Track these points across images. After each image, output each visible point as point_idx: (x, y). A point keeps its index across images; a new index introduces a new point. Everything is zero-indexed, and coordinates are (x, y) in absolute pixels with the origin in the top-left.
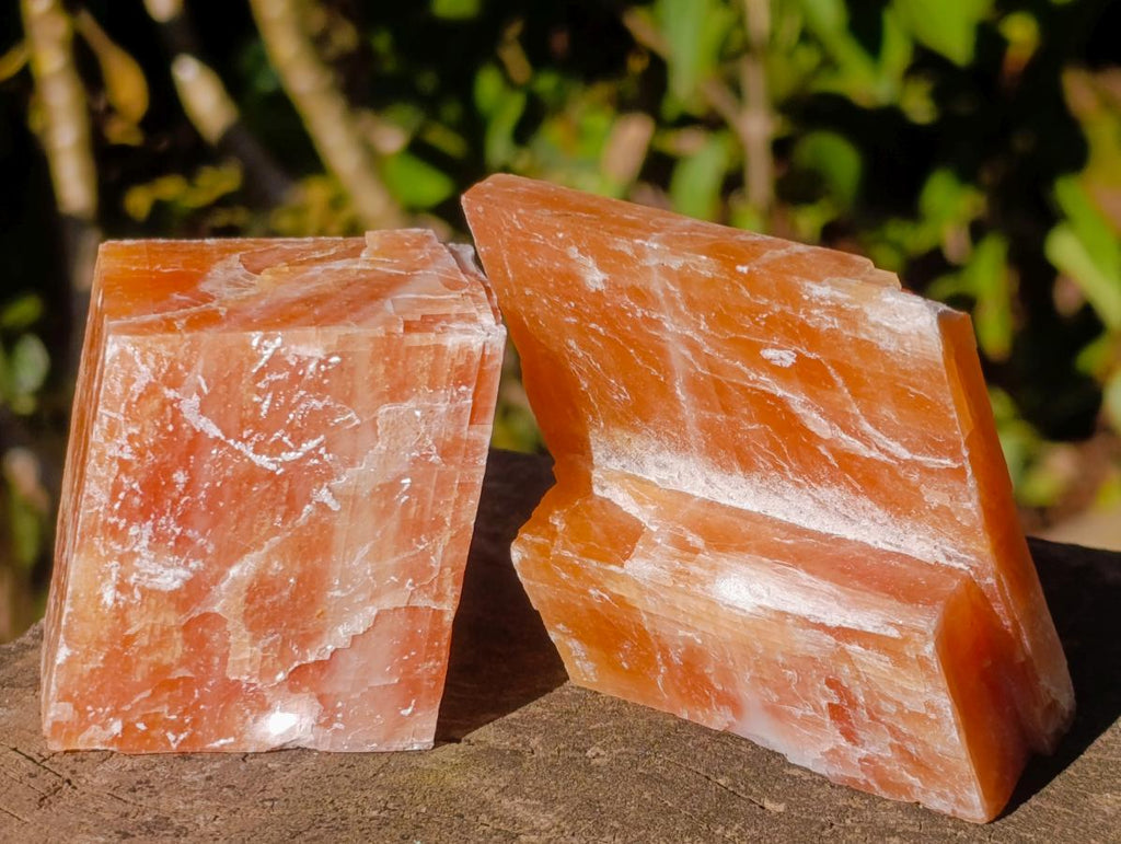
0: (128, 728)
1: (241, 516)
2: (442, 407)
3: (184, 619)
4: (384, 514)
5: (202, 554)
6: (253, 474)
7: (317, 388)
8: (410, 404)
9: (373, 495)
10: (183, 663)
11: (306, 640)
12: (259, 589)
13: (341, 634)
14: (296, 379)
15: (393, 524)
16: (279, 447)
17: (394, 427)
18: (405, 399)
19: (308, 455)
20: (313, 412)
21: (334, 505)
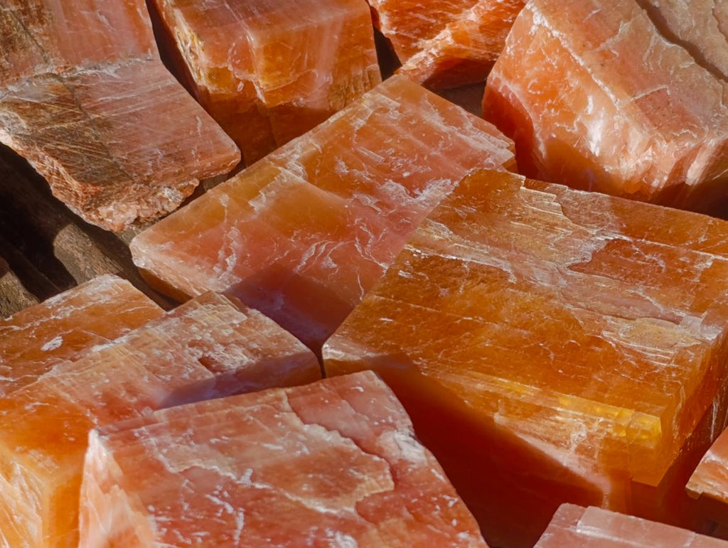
0: (460, 529)
1: (284, 520)
2: (153, 440)
3: (369, 526)
4: (241, 446)
5: (320, 532)
6: (251, 524)
7: (175, 510)
8: (161, 457)
9: (231, 455)
10: (399, 515)
11: (343, 454)
12: (326, 492)
13: (331, 438)
14: (174, 525)
15: (243, 439)
16: (226, 516)
17: (180, 460)
18: (159, 462)
19: (223, 499)
20: (192, 507)
21: (249, 473)
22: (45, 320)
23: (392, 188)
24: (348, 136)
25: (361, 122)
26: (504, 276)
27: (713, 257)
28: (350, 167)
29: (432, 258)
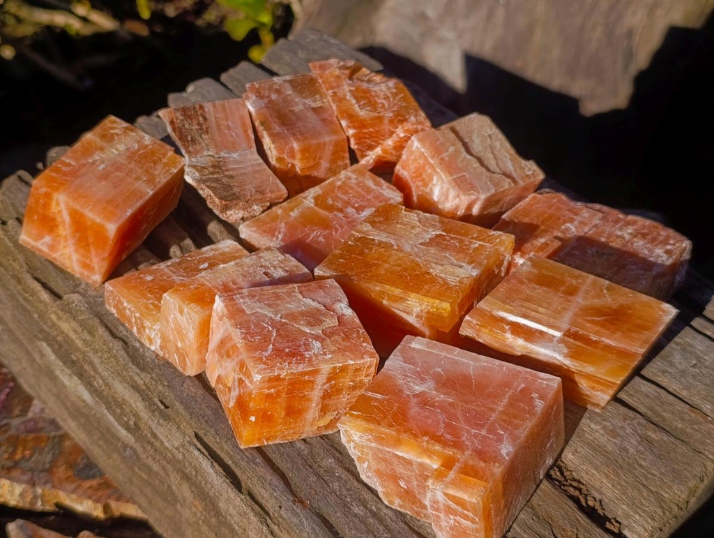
0: (363, 342)
1: (292, 334)
2: (241, 301)
3: (327, 338)
4: (277, 305)
5: (307, 339)
6: (279, 335)
7: (248, 328)
8: (244, 307)
9: (272, 308)
10: (340, 335)
11: (318, 310)
12: (310, 324)
13: (314, 304)
14: (247, 333)
15: (279, 302)
16: (269, 331)
17: (252, 309)
18: (243, 309)
19: (268, 325)
20: (255, 327)
21: (279, 315)
22: (201, 256)
23: (350, 210)
24: (334, 189)
25: (339, 183)
26: (392, 246)
27: (479, 243)
28: (333, 201)
29: (363, 237)
